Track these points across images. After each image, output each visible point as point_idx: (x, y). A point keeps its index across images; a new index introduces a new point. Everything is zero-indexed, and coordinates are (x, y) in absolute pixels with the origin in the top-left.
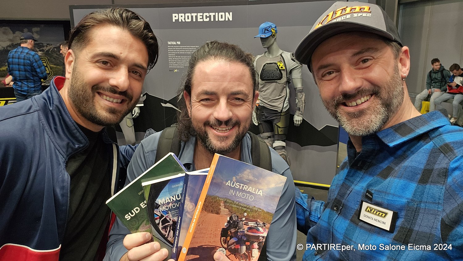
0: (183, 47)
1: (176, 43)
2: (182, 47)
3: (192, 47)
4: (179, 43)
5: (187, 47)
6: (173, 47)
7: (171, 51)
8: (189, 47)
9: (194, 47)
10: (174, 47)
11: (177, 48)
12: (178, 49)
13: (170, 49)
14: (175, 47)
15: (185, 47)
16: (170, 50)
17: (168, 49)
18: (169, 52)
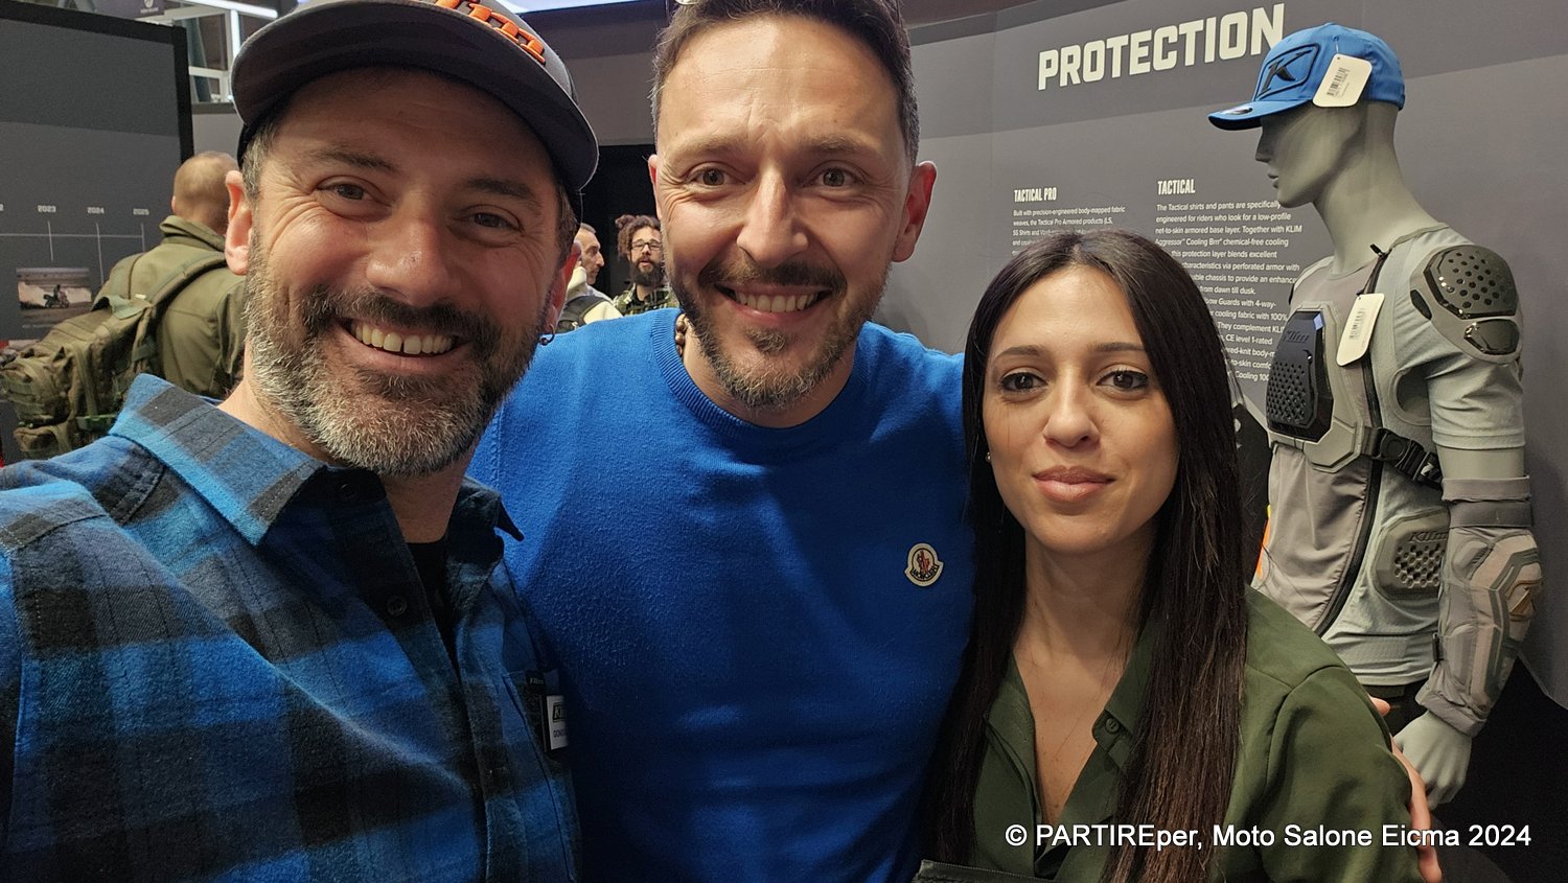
0: (1066, 212)
1: (1043, 197)
2: (1060, 212)
3: (1097, 211)
4: (1051, 194)
5: (1081, 211)
6: (1028, 213)
7: (1022, 233)
8: (1087, 211)
9: (1105, 210)
10: (1035, 213)
11: (1043, 218)
12: (1046, 222)
13: (1021, 223)
14: (1038, 213)
15: (1073, 211)
16: (1019, 228)
17: (1015, 224)
18: (1017, 238)
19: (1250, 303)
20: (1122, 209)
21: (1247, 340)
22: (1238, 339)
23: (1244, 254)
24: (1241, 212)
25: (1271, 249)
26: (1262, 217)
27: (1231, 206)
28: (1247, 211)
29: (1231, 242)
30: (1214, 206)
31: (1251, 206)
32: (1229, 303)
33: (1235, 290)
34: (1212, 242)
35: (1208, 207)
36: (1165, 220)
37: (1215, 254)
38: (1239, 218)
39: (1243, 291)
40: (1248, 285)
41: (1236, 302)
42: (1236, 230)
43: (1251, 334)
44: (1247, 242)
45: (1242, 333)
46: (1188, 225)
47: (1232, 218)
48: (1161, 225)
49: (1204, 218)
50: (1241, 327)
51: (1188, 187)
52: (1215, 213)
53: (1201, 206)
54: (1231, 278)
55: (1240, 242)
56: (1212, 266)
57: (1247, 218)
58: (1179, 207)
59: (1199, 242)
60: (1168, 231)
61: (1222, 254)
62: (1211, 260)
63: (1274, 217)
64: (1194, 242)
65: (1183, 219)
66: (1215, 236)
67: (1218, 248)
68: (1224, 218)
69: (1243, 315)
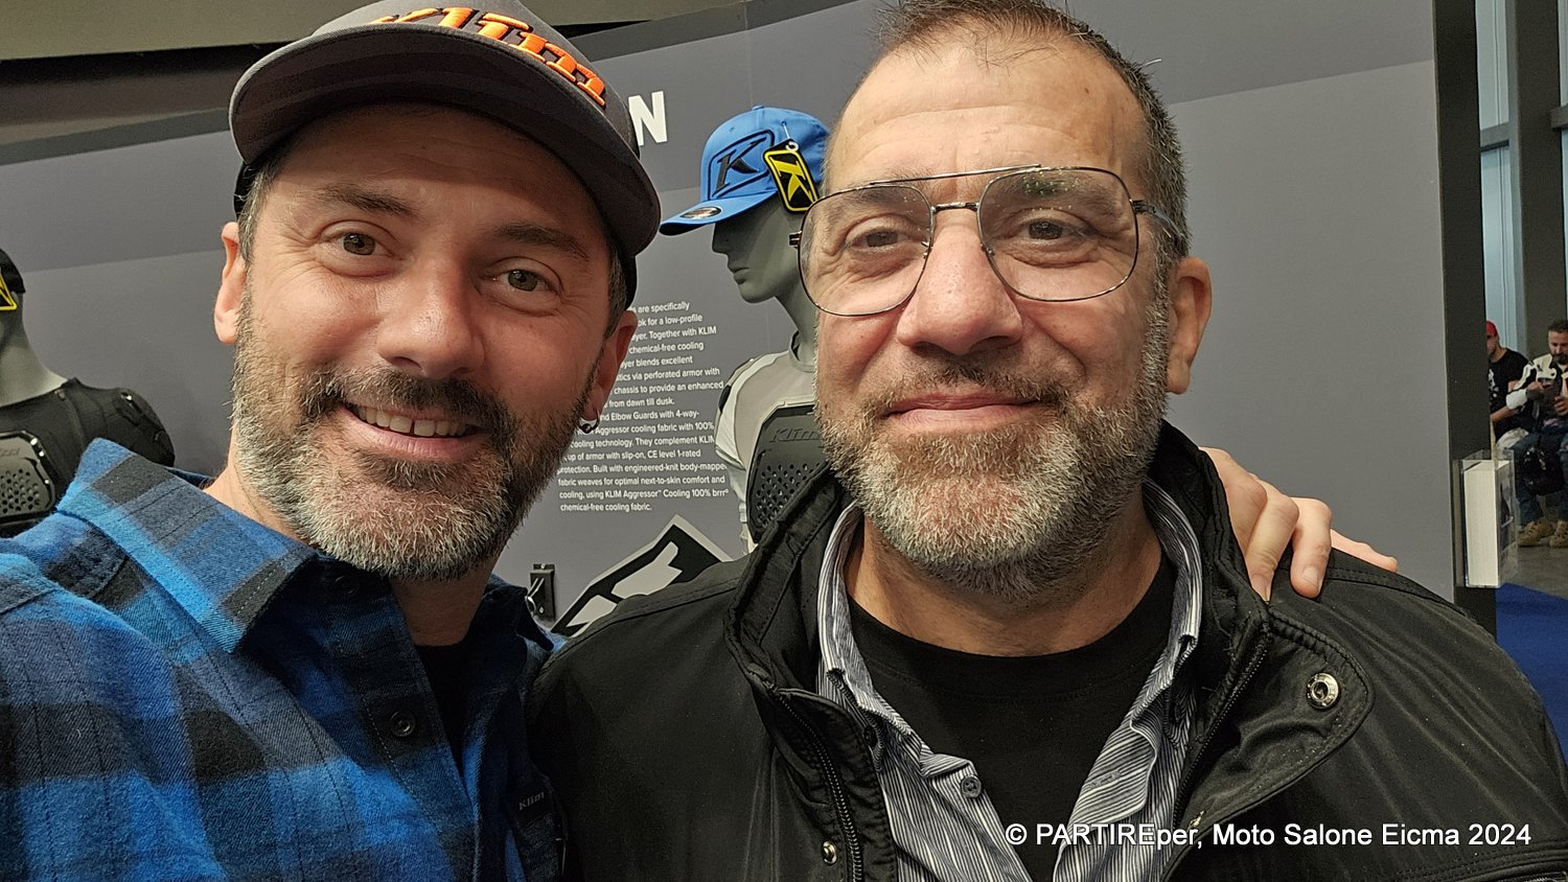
19: (669, 414)
21: (672, 454)
22: (662, 455)
23: (655, 362)
24: (644, 316)
25: (685, 353)
26: (669, 321)
31: (656, 309)
32: (646, 416)
33: (650, 402)
39: (660, 402)
40: (664, 395)
41: (654, 415)
43: (674, 447)
44: (657, 349)
45: (666, 448)
50: (662, 441)
54: (644, 390)
55: (648, 349)
57: (653, 322)
63: (683, 320)
69: (663, 428)
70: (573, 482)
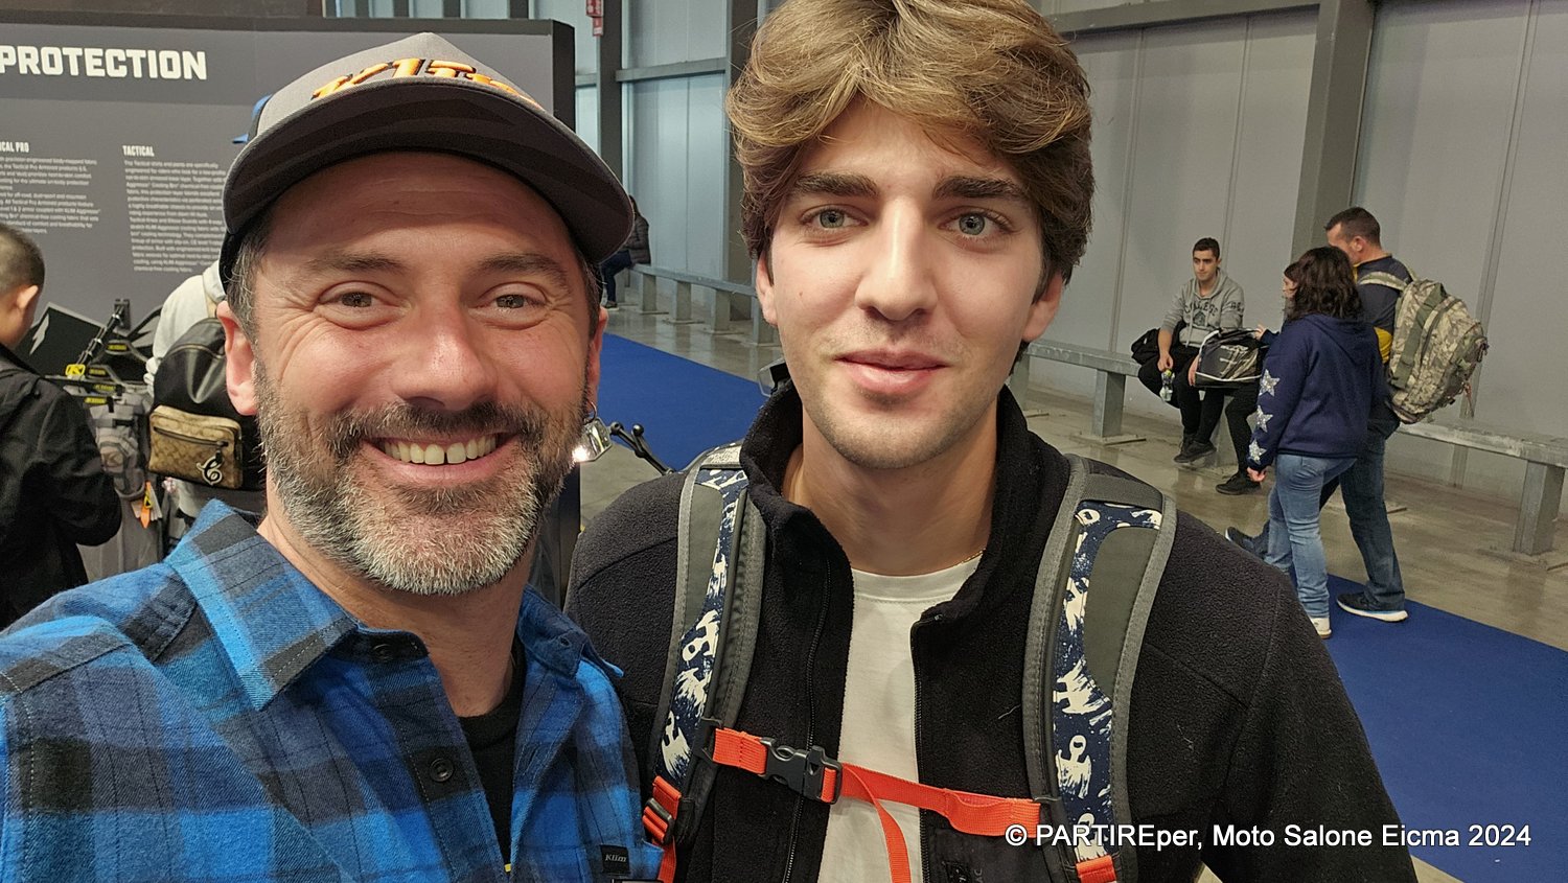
0: (42, 161)
2: (36, 161)
3: (73, 162)
4: (26, 148)
5: (57, 162)
6: (2, 159)
8: (63, 162)
9: (80, 162)
10: (8, 160)
11: (20, 164)
12: (24, 168)
14: (14, 161)
15: (50, 162)
19: (205, 222)
20: (94, 162)
21: (205, 243)
22: (200, 243)
23: (196, 193)
24: (190, 169)
25: (214, 191)
26: (206, 173)
27: (183, 165)
28: (195, 169)
29: (186, 186)
30: (170, 164)
31: (197, 166)
32: (189, 222)
33: (193, 214)
34: (172, 186)
35: (165, 164)
36: (133, 171)
37: (175, 193)
38: (189, 172)
39: (199, 215)
40: (201, 211)
41: (195, 221)
42: (189, 179)
43: (207, 239)
44: (197, 187)
45: (203, 239)
46: (151, 174)
47: (184, 172)
48: (129, 174)
49: (163, 171)
50: (200, 236)
51: (149, 152)
52: (172, 168)
53: (160, 164)
54: (189, 207)
55: (192, 186)
56: (174, 200)
57: (195, 172)
58: (143, 164)
59: (161, 185)
60: (136, 178)
61: (180, 193)
62: (173, 196)
63: (214, 173)
64: (158, 185)
65: (148, 171)
66: (174, 182)
67: (178, 189)
68: (179, 172)
69: (201, 229)
70: (143, 255)
